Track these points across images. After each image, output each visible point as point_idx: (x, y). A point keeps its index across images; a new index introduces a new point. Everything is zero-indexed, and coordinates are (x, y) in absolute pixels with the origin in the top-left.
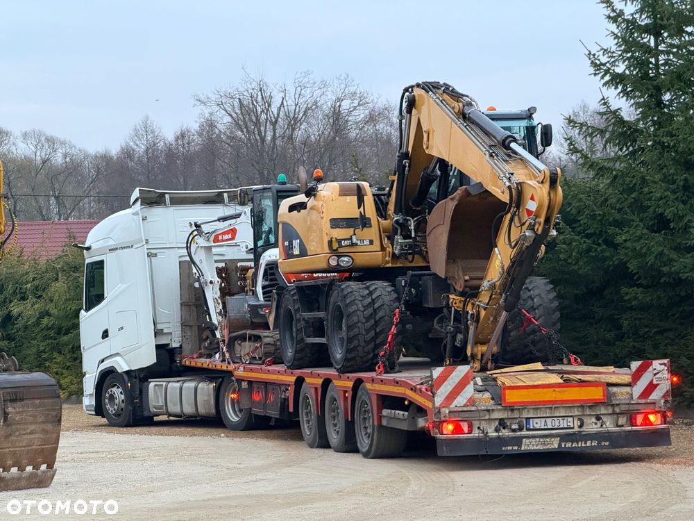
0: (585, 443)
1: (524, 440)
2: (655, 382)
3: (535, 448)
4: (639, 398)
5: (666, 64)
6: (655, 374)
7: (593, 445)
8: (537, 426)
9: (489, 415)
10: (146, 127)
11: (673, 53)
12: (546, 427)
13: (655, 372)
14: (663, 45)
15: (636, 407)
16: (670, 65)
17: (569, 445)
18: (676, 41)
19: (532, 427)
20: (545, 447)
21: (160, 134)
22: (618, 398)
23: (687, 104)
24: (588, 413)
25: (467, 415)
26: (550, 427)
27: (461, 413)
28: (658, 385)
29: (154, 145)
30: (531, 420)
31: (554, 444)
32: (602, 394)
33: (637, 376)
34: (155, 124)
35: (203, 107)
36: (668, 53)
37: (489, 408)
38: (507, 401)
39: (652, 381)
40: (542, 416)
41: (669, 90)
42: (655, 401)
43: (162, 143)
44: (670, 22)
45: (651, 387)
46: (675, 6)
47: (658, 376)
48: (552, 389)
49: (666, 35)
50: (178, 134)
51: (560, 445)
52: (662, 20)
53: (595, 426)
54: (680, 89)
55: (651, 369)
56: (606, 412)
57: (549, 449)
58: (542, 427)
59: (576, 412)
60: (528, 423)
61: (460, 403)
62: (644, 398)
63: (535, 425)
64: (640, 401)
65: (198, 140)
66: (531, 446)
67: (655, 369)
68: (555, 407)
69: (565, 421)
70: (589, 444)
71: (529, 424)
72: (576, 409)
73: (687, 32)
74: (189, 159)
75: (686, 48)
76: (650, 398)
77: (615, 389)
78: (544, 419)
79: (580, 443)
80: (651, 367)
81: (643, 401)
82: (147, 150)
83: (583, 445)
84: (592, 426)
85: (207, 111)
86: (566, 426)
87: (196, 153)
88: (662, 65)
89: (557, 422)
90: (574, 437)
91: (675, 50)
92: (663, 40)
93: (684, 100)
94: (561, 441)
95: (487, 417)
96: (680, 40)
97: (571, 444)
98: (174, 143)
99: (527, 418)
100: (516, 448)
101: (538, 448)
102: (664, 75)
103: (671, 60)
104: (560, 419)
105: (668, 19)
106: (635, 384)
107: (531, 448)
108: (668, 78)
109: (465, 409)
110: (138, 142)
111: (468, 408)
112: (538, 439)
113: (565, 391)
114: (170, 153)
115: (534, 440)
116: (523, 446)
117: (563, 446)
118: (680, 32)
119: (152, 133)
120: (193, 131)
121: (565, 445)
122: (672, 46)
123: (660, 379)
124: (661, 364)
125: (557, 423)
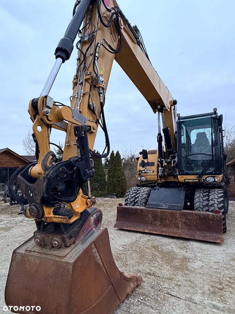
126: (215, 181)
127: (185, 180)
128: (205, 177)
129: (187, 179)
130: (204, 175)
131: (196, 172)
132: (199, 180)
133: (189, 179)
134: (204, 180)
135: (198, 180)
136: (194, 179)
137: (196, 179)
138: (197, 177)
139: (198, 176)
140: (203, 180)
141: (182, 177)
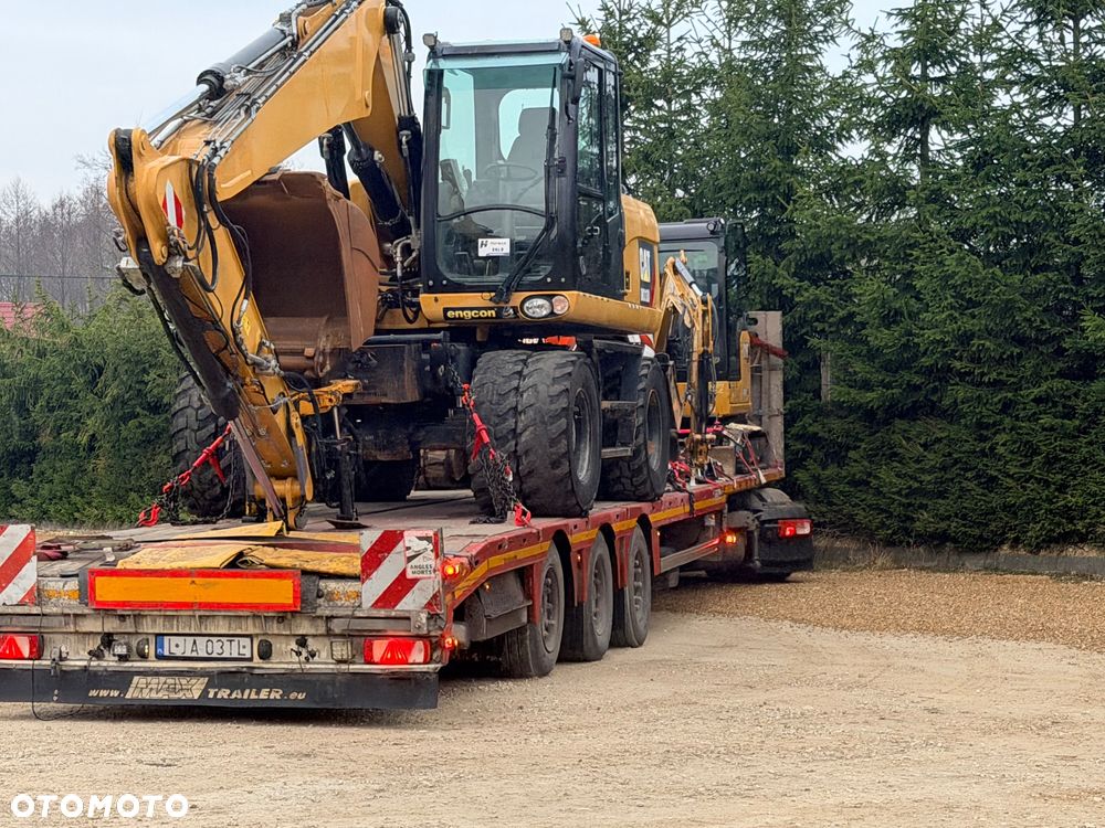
0: (258, 693)
1: (136, 679)
2: (410, 575)
3: (154, 695)
4: (376, 605)
5: (633, 141)
6: (410, 559)
7: (272, 697)
8: (178, 652)
9: (75, 624)
10: (16, 192)
11: (641, 130)
12: (194, 654)
13: (409, 553)
14: (629, 120)
15: (370, 625)
16: (636, 144)
17: (224, 693)
18: (644, 116)
19: (166, 653)
20: (173, 696)
21: (35, 201)
22: (339, 603)
23: (655, 189)
24: (276, 632)
25: (28, 622)
26: (203, 654)
27: (14, 618)
28: (415, 581)
29: (27, 214)
30: (166, 639)
31: (193, 691)
32: (291, 596)
33: (372, 560)
34: (28, 188)
35: (87, 170)
36: (635, 129)
37: (67, 611)
38: (98, 599)
39: (404, 573)
40: (181, 631)
41: (634, 172)
42: (407, 615)
43: (36, 212)
44: (637, 93)
45: (402, 585)
46: (645, 75)
47: (414, 562)
48: (190, 580)
49: (632, 108)
50: (57, 201)
51: (205, 692)
52: (629, 90)
53: (296, 659)
54: (647, 172)
55: (400, 547)
56: (313, 632)
57: (179, 699)
58: (188, 654)
59: (250, 627)
60: (159, 645)
61: (9, 597)
62: (383, 607)
63: (174, 650)
64: (375, 613)
65: (81, 210)
66: (146, 691)
67: (408, 548)
68: (200, 617)
69: (235, 644)
70: (264, 694)
71: (162, 648)
72: (250, 621)
73: (656, 107)
74: (69, 232)
75: (655, 124)
76: (398, 607)
77: (332, 585)
78: (192, 638)
79: (247, 691)
80: (401, 544)
81: (383, 613)
82: (17, 220)
83: (253, 696)
84: (285, 658)
85: (92, 176)
86: (235, 655)
87: (78, 226)
88: (627, 143)
89: (217, 646)
90: (237, 679)
91: (643, 126)
92: (629, 114)
93: (652, 184)
94: (209, 686)
95: (72, 628)
96: (649, 115)
97: (228, 692)
98: (51, 212)
99: (157, 635)
100: (116, 693)
101: (160, 695)
102: (630, 154)
103: (637, 138)
104: (223, 639)
105: (636, 90)
106: (368, 576)
107: (146, 695)
108: (634, 158)
109: (19, 610)
110: (6, 210)
111: (26, 610)
112: (162, 679)
113: (215, 584)
114: (46, 225)
115: (155, 680)
116: (131, 690)
117: (211, 696)
118: (649, 105)
119: (24, 199)
120: (76, 200)
121: (216, 694)
122: (639, 121)
123: (421, 569)
124: (420, 538)
125: (216, 648)
126: (552, 313)
127: (446, 310)
128: (516, 299)
129: (454, 309)
130: (516, 291)
131: (490, 279)
132: (499, 311)
133: (463, 309)
134: (514, 308)
135: (493, 312)
136: (479, 309)
137: (487, 309)
138: (491, 300)
139: (493, 294)
140: (511, 311)
141: (436, 300)
